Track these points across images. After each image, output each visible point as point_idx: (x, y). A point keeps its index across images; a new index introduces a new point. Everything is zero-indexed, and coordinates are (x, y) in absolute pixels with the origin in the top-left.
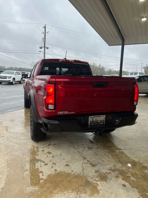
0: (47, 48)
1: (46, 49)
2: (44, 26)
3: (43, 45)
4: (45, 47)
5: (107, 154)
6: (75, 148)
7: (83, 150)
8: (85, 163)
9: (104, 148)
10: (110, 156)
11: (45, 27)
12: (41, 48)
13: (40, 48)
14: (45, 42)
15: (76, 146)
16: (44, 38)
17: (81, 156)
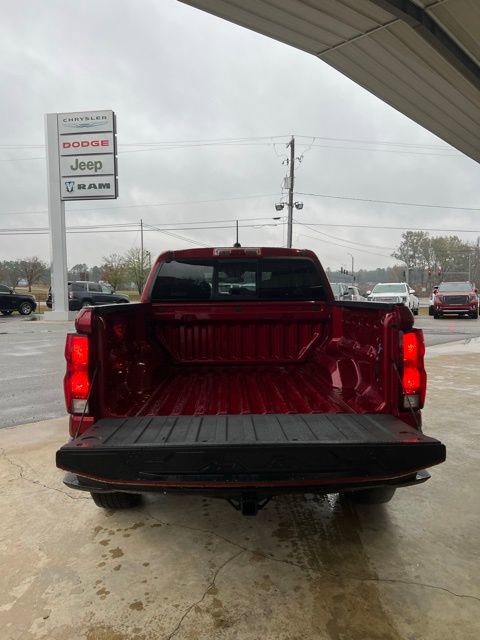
0: (297, 207)
1: (294, 209)
2: (289, 140)
3: (286, 200)
4: (291, 205)
5: (305, 585)
6: (210, 547)
7: (231, 559)
8: (198, 610)
9: (313, 561)
10: (310, 598)
11: (292, 144)
12: (280, 208)
13: (277, 207)
14: (291, 190)
15: (216, 541)
16: (289, 175)
17: (208, 580)
